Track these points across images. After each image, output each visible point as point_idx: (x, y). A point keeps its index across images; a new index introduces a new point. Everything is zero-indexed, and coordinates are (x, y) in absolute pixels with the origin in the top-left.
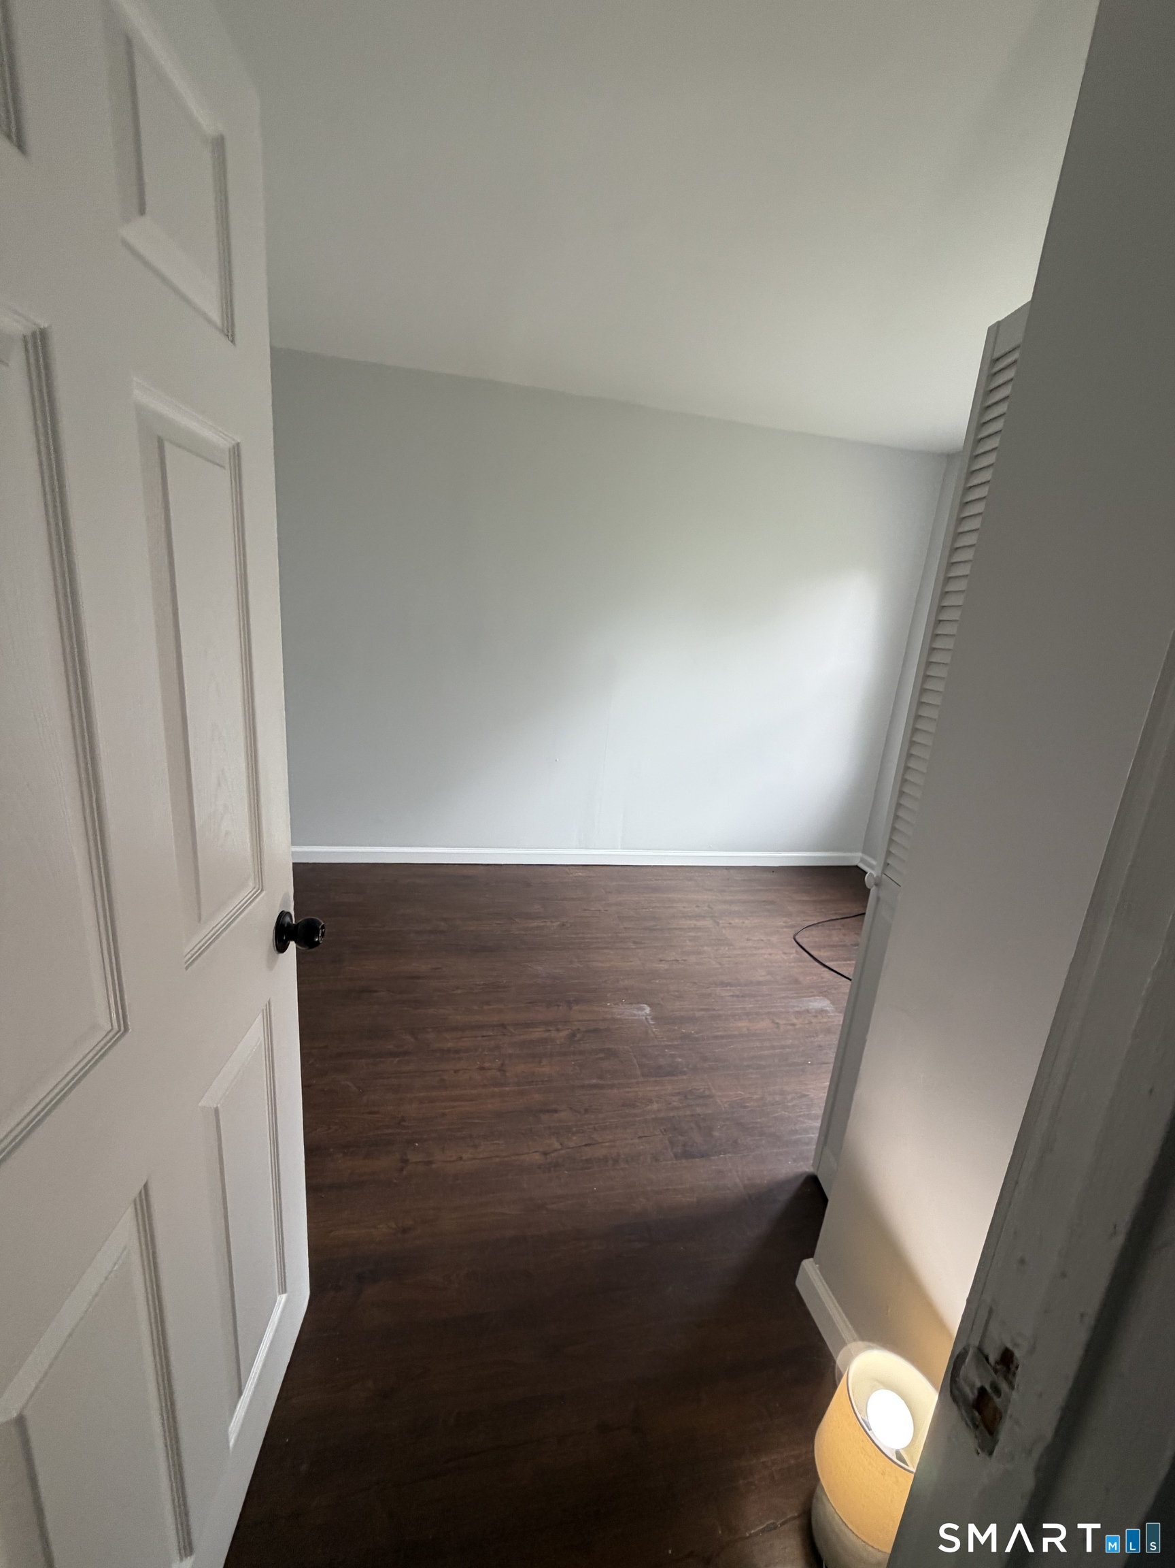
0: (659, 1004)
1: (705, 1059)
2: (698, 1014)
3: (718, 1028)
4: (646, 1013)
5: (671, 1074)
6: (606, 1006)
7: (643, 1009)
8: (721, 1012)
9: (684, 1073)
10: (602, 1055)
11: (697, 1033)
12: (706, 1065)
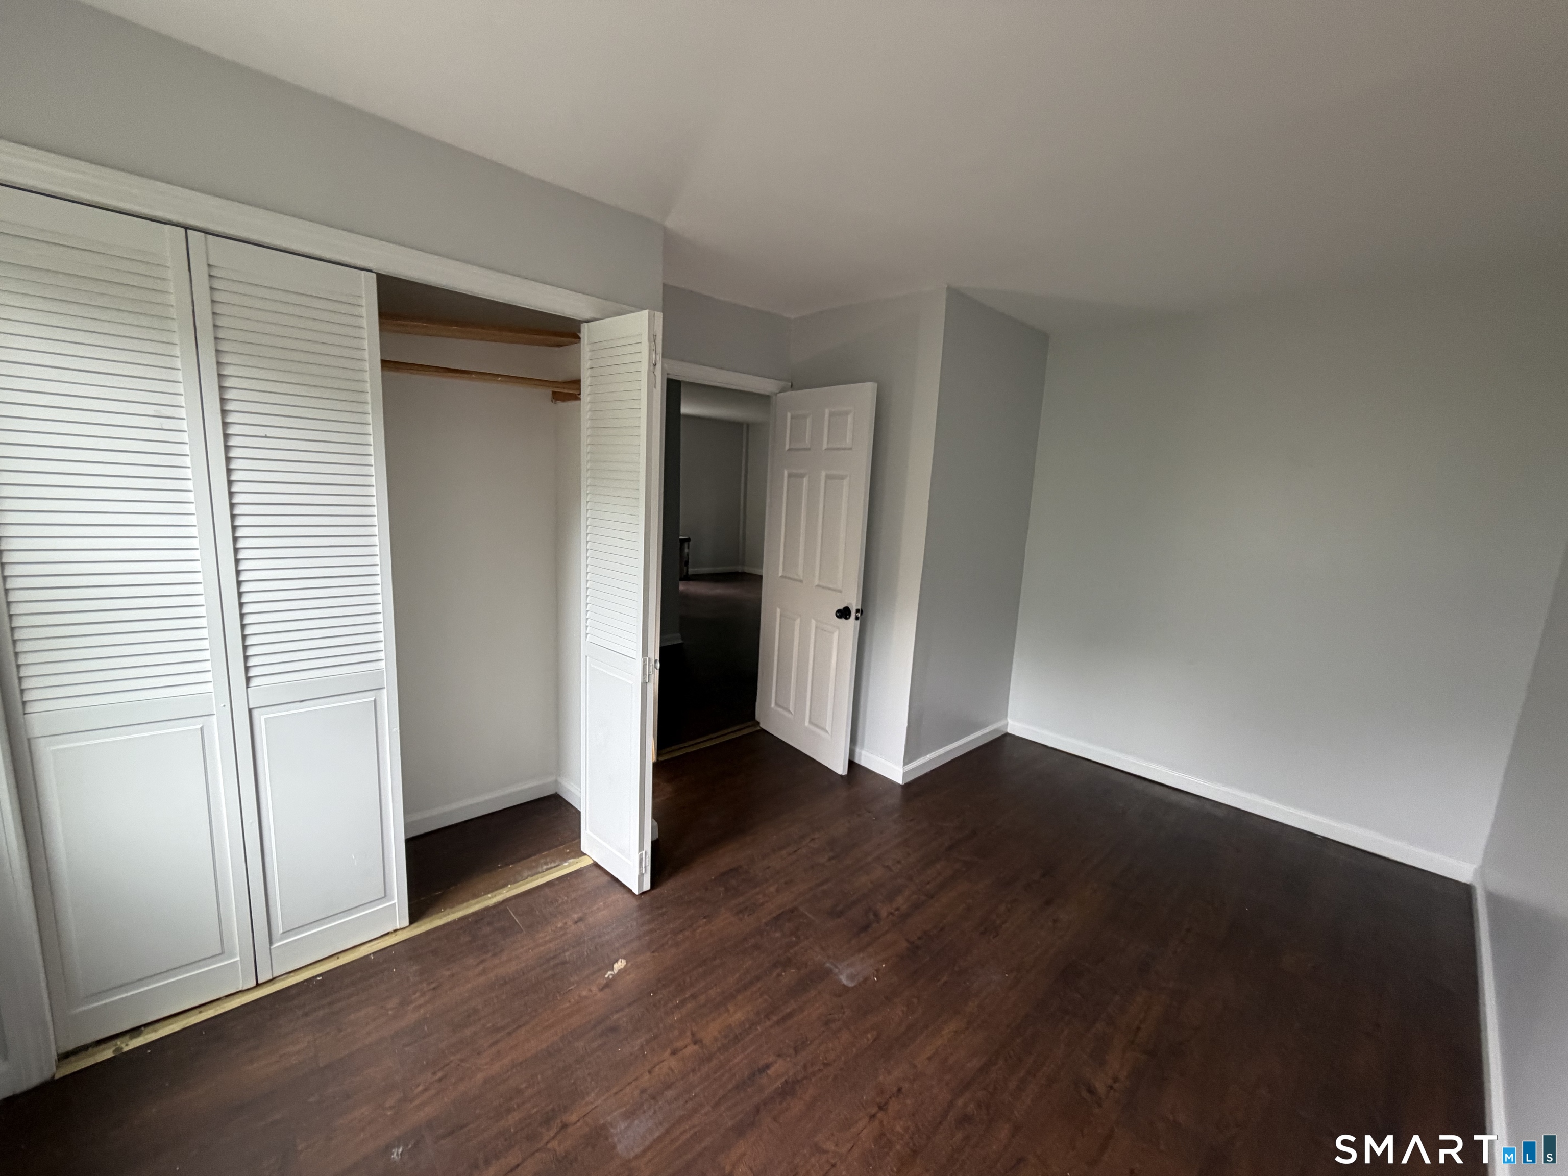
0: (840, 996)
1: (756, 947)
2: (792, 1006)
3: (761, 995)
4: (841, 974)
5: (777, 918)
6: (883, 961)
7: (851, 977)
8: (768, 1023)
9: (766, 924)
10: (840, 908)
11: (779, 975)
12: (752, 941)
